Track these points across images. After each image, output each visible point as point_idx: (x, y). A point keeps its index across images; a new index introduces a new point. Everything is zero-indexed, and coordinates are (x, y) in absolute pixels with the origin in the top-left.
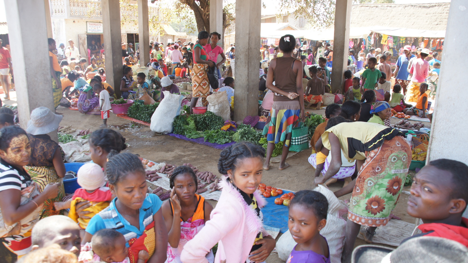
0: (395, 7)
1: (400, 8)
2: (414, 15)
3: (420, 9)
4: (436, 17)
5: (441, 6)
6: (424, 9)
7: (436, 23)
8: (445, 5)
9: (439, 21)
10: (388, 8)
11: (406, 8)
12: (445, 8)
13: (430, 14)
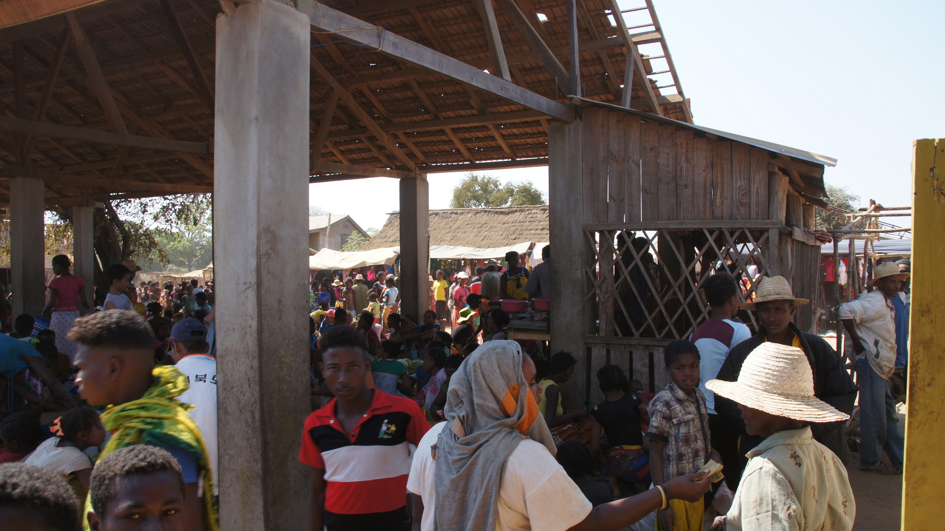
0: (462, 213)
1: (470, 215)
2: (487, 225)
3: (496, 216)
4: (514, 228)
5: (523, 211)
6: (502, 216)
7: (513, 237)
8: (528, 210)
9: (518, 233)
10: (453, 216)
11: (477, 215)
12: (528, 214)
13: (508, 223)
